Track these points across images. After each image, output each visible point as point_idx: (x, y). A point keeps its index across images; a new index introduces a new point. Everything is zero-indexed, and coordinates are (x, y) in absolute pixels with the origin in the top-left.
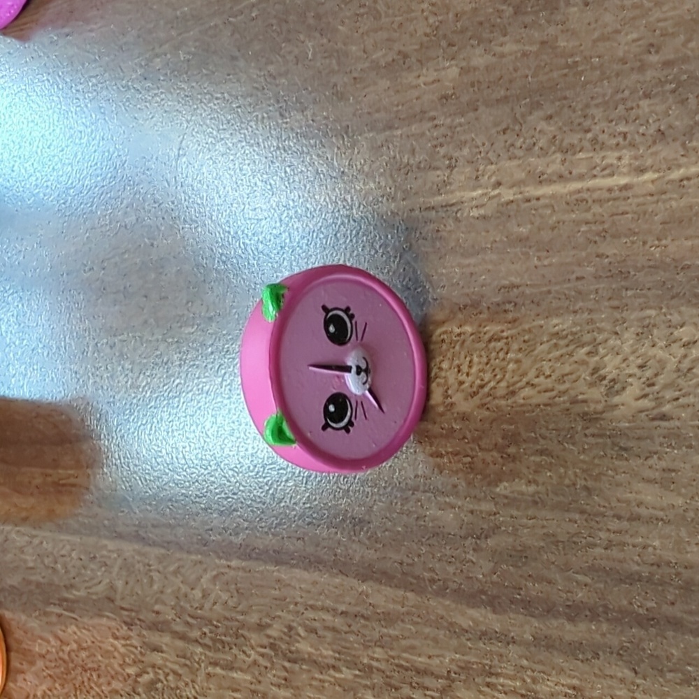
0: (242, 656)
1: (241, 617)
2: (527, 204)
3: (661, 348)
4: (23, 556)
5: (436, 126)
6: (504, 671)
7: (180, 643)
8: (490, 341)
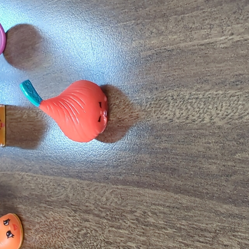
0: (124, 224)
1: (123, 208)
2: (245, 42)
4: (30, 184)
5: (204, 12)
6: (241, 230)
7: (97, 219)
8: (230, 97)
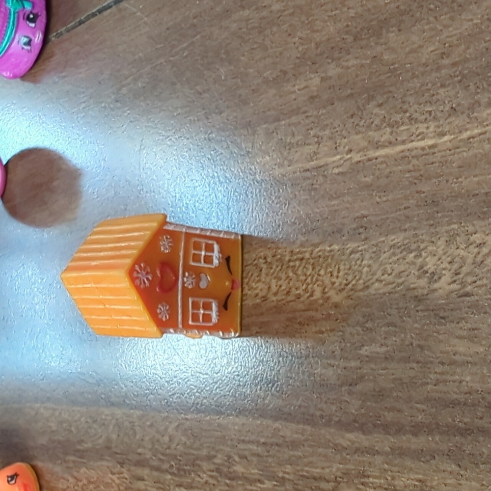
0: (198, 479)
1: (195, 452)
2: (370, 162)
3: (462, 249)
4: (49, 424)
5: (307, 117)
6: (373, 474)
7: (155, 474)
8: (351, 254)
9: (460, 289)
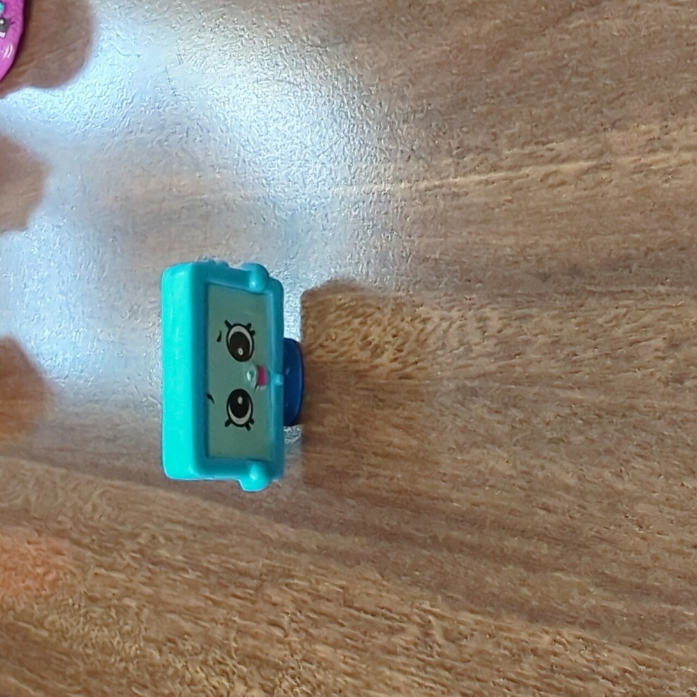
0: (119, 559)
3: (407, 322)
7: (76, 549)
9: (401, 370)
